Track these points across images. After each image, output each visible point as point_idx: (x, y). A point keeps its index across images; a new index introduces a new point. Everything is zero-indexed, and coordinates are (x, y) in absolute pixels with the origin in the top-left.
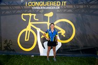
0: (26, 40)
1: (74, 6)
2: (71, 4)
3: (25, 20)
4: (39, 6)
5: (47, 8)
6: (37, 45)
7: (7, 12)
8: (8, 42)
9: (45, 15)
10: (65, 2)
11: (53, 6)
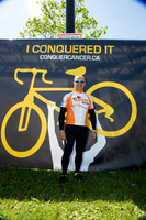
0: (20, 129)
3: (22, 83)
5: (73, 58)
6: (47, 141)
9: (67, 72)
10: (111, 47)
11: (87, 54)
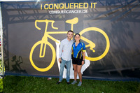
0: (41, 56)
1: (109, 9)
2: (103, 6)
3: (40, 29)
4: (59, 9)
5: (70, 12)
6: (56, 63)
7: (16, 19)
8: (17, 59)
9: (68, 22)
10: (95, 4)
11: (79, 9)
